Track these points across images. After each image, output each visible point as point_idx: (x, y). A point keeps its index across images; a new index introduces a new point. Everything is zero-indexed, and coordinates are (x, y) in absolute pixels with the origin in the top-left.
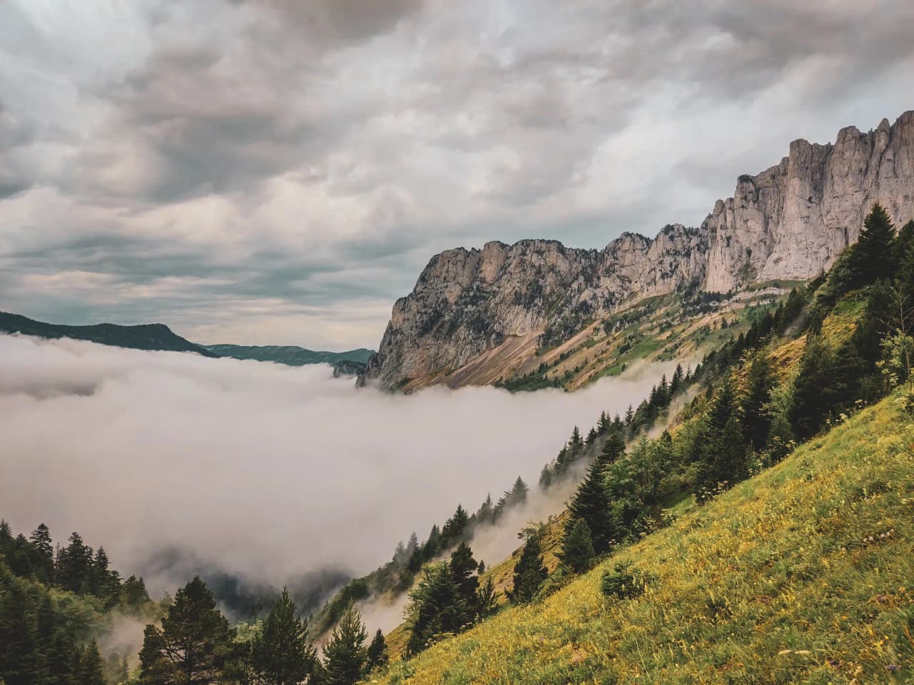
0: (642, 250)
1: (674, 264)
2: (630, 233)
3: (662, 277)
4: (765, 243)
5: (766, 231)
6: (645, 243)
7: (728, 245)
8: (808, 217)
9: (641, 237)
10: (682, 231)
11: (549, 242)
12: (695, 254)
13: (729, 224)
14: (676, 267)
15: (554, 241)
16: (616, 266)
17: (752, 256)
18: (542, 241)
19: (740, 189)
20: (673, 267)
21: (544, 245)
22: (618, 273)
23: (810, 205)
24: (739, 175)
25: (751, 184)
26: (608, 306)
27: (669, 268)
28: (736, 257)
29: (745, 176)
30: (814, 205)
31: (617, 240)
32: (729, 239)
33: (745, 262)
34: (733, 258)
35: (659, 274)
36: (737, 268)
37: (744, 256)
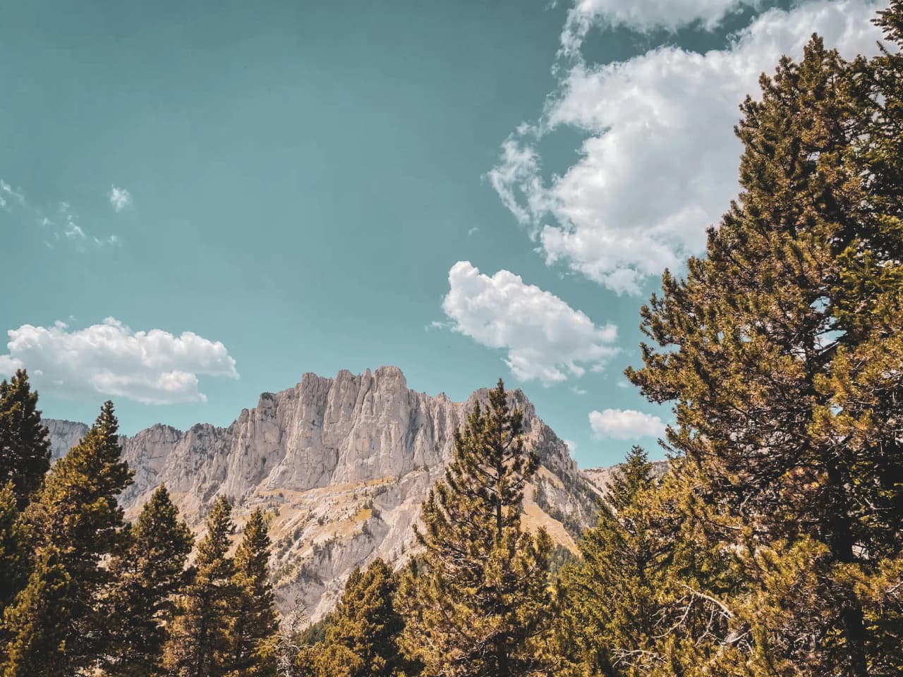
0: (172, 443)
1: (200, 462)
2: (162, 424)
3: (187, 474)
4: (278, 453)
5: (279, 443)
6: (176, 437)
7: (246, 454)
8: (311, 438)
9: (172, 430)
10: (210, 430)
11: (74, 423)
12: (218, 457)
13: (249, 435)
14: (201, 465)
15: (79, 423)
16: (143, 458)
17: (266, 463)
18: (66, 422)
19: (261, 405)
20: (198, 465)
21: (67, 428)
22: (144, 465)
23: (312, 427)
24: (262, 392)
25: (270, 400)
26: (129, 499)
27: (194, 466)
28: (252, 464)
29: (267, 393)
30: (315, 428)
31: (148, 430)
32: (247, 448)
33: (259, 469)
34: (249, 465)
35: (183, 471)
36: (252, 475)
37: (260, 463)
